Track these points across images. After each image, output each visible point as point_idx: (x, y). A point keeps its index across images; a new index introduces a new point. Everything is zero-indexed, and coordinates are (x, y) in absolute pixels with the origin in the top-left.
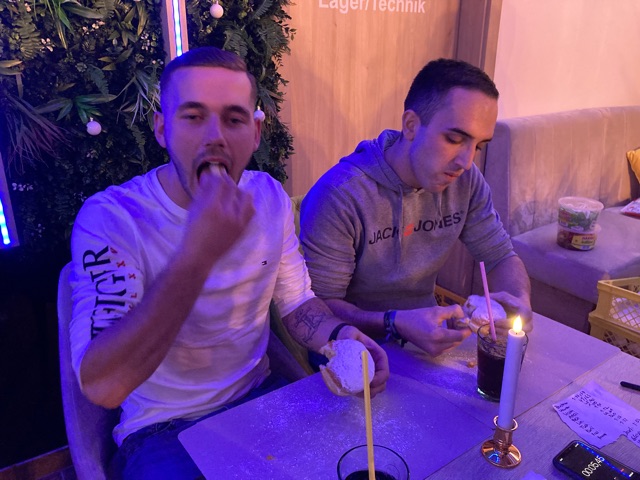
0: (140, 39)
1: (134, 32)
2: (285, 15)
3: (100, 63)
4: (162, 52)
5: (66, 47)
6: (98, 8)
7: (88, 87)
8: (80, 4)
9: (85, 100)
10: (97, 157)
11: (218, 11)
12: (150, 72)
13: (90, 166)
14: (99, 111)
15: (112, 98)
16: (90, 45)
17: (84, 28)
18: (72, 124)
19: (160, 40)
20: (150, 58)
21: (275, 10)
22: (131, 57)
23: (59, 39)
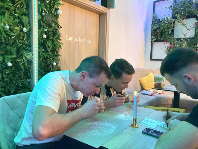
0: (25, 42)
2: (61, 40)
3: (13, 47)
4: (30, 45)
5: (4, 42)
6: (14, 33)
7: (9, 53)
8: (9, 31)
9: (7, 56)
10: (9, 73)
11: (45, 36)
12: (26, 50)
13: (7, 75)
14: (11, 60)
15: (15, 56)
16: (11, 42)
17: (9, 38)
18: (2, 63)
19: (30, 42)
20: (26, 46)
21: (58, 38)
22: (21, 46)
23: (2, 40)
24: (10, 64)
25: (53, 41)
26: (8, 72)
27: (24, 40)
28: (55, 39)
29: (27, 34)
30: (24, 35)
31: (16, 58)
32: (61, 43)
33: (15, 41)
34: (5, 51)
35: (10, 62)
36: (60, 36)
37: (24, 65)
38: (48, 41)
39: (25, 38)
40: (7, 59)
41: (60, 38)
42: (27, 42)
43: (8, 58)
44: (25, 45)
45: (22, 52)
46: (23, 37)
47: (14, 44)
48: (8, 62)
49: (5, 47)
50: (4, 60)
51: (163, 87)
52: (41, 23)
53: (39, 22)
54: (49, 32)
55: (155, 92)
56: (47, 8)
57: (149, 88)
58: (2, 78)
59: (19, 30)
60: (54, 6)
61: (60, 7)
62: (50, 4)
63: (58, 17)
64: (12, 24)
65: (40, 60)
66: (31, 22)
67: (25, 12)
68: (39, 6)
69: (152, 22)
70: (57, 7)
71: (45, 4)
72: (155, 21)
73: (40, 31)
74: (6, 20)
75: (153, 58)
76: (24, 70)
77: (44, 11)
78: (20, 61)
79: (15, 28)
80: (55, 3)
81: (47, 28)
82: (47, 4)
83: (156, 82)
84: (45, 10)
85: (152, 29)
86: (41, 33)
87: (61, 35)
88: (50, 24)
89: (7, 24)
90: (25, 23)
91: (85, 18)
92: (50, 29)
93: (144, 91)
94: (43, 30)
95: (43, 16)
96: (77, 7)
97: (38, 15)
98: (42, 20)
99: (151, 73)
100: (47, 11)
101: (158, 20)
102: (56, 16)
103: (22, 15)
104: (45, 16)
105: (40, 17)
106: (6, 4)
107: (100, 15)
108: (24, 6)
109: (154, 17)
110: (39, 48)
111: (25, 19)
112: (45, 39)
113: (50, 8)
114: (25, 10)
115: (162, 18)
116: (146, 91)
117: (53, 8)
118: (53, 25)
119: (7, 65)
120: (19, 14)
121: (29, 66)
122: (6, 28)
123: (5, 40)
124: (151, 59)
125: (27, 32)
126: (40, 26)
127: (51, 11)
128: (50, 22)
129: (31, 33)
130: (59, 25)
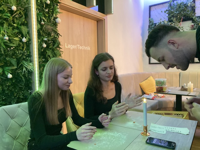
0: (24, 52)
1: (22, 50)
2: (60, 48)
3: (13, 58)
4: (30, 55)
5: (3, 53)
6: (14, 44)
7: (9, 64)
8: (8, 42)
9: (7, 68)
10: (10, 85)
11: (45, 45)
12: (27, 60)
13: (7, 87)
14: (11, 71)
15: (15, 67)
16: (11, 53)
17: (8, 49)
18: (2, 75)
19: (30, 52)
20: (26, 57)
21: (58, 47)
22: (21, 57)
23: (1, 51)
24: (10, 76)
25: (53, 50)
26: (8, 84)
27: (24, 50)
28: (55, 48)
29: (26, 44)
30: (24, 45)
31: (16, 69)
32: (61, 51)
33: (14, 52)
34: (5, 63)
35: (10, 73)
36: (60, 45)
37: (24, 76)
38: (48, 50)
39: (25, 48)
40: (7, 71)
41: (60, 46)
42: (27, 52)
43: (8, 69)
44: (25, 55)
45: (22, 63)
46: (23, 48)
47: (13, 55)
48: (8, 74)
49: (5, 59)
50: (3, 72)
51: (165, 91)
52: (40, 32)
53: (38, 32)
54: (49, 40)
55: (156, 96)
56: (45, 17)
57: (149, 92)
58: (2, 90)
59: (19, 40)
60: (52, 14)
61: (58, 15)
62: (48, 13)
63: (57, 25)
64: (10, 35)
65: (41, 70)
66: (30, 32)
67: (24, 22)
68: (38, 15)
69: (149, 26)
70: (56, 15)
71: (43, 13)
72: (152, 25)
73: (39, 40)
74: (4, 31)
75: (151, 62)
76: (25, 81)
77: (43, 20)
78: (20, 72)
79: (14, 39)
80: (53, 11)
81: (46, 37)
82: (46, 13)
83: (157, 86)
84: (44, 18)
85: (149, 33)
86: (41, 42)
87: (61, 43)
88: (49, 32)
89: (6, 35)
90: (24, 33)
91: (84, 26)
92: (50, 38)
93: (145, 95)
94: (42, 39)
95: (42, 26)
96: (75, 14)
97: (37, 24)
98: (41, 29)
99: (151, 77)
100: (46, 20)
101: (155, 24)
102: (55, 24)
103: (21, 25)
104: (44, 25)
105: (39, 26)
106: (4, 14)
107: (97, 22)
108: (22, 16)
109: (150, 22)
110: (39, 58)
111: (24, 29)
112: (45, 48)
113: (49, 16)
114: (24, 20)
115: (159, 22)
116: (147, 95)
117: (52, 16)
118: (53, 34)
119: (7, 77)
120: (18, 24)
121: (30, 77)
122: (6, 39)
123: (4, 51)
124: (150, 63)
125: (26, 42)
126: (39, 36)
127: (50, 20)
128: (50, 31)
129: (30, 43)
130: (58, 33)
